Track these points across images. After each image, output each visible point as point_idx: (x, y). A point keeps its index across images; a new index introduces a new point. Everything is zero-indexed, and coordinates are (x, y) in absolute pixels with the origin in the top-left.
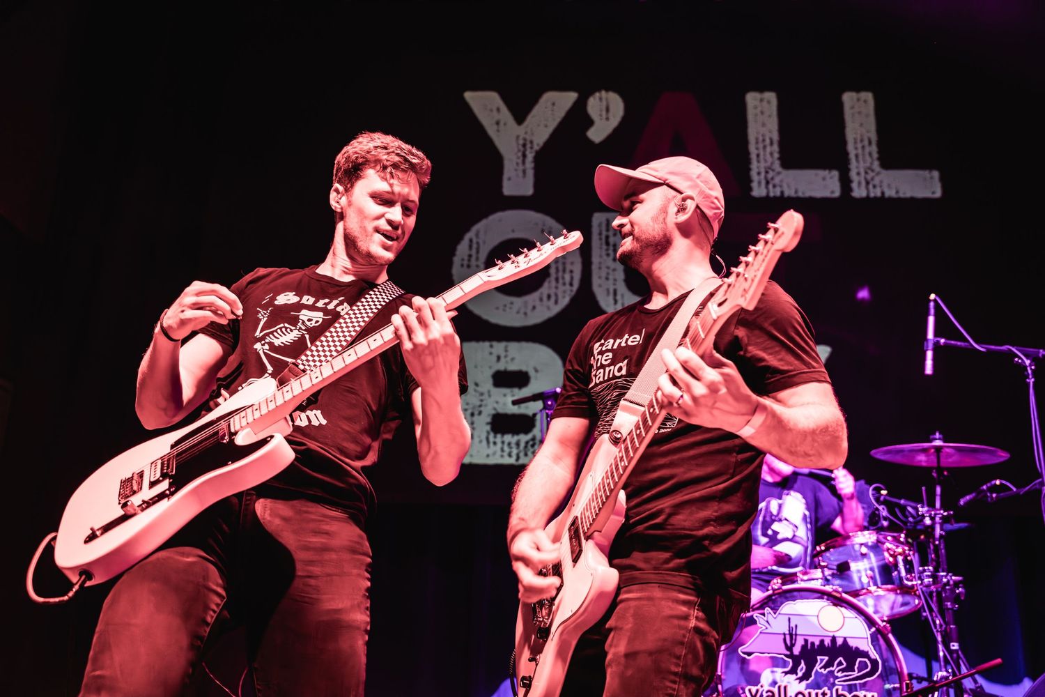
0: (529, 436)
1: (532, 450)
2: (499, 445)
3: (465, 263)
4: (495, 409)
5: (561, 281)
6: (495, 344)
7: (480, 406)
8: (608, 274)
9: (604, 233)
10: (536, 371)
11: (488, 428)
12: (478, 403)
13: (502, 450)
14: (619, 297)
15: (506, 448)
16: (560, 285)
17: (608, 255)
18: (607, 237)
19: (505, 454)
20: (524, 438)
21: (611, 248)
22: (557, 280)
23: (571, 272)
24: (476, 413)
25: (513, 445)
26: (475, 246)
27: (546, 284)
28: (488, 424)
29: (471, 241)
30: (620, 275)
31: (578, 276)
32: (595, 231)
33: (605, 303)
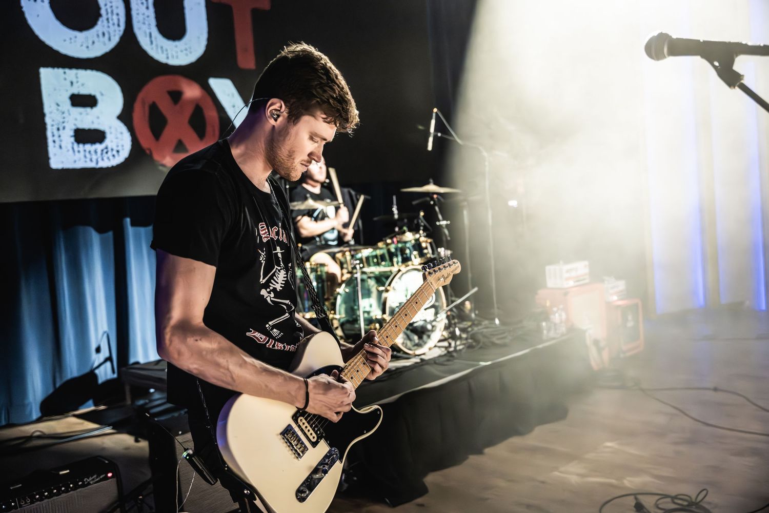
2: (82, 153)
4: (75, 125)
6: (67, 70)
7: (63, 122)
8: (144, 19)
10: (102, 95)
11: (73, 139)
12: (62, 120)
13: (85, 157)
14: (153, 39)
15: (88, 155)
17: (142, 4)
19: (88, 160)
20: (99, 147)
22: (108, 19)
23: (118, 14)
25: (93, 152)
27: (99, 23)
28: (72, 136)
30: (153, 22)
31: (123, 18)
33: (145, 44)
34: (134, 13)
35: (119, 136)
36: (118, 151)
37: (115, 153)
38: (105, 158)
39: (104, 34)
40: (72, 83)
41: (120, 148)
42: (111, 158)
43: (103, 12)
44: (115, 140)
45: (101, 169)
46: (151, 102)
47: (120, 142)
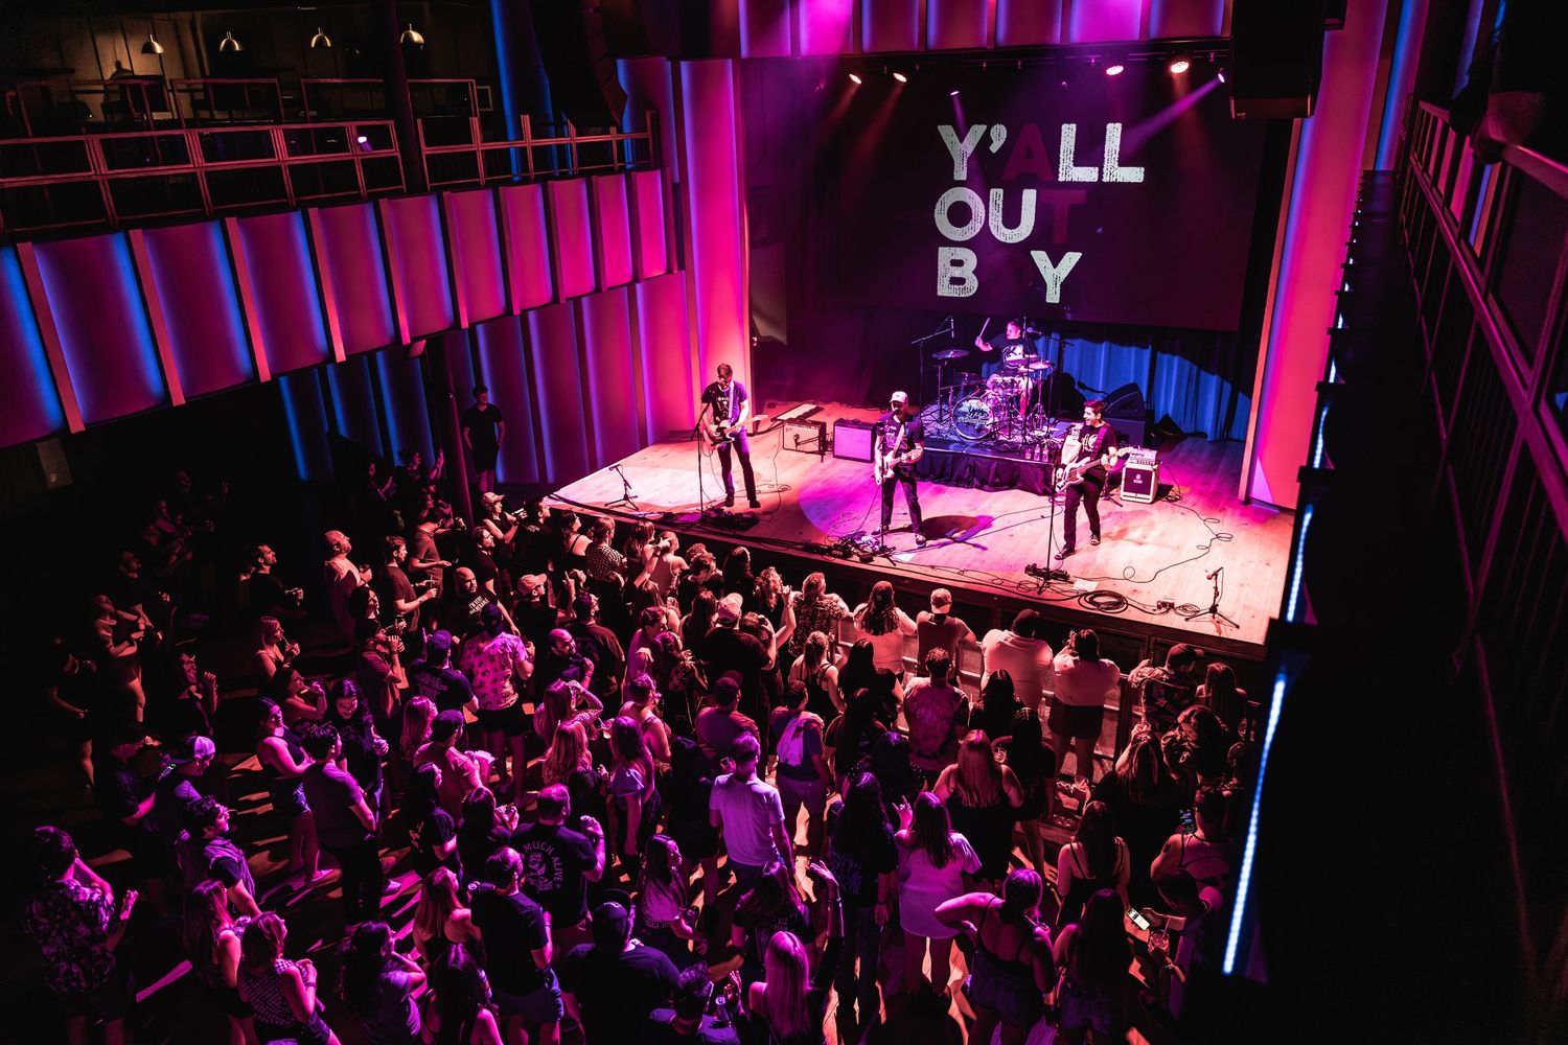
0: (964, 286)
1: (964, 291)
2: (953, 289)
3: (940, 212)
4: (951, 275)
5: (977, 221)
6: (951, 248)
7: (946, 274)
8: (995, 218)
9: (995, 199)
10: (967, 260)
11: (949, 282)
14: (999, 229)
15: (955, 290)
16: (976, 223)
17: (996, 209)
18: (996, 201)
19: (955, 293)
21: (998, 206)
23: (981, 218)
24: (944, 277)
25: (958, 289)
26: (943, 204)
27: (971, 222)
29: (941, 202)
30: (1000, 219)
31: (983, 218)
32: (991, 197)
33: (994, 232)
34: (990, 215)
35: (972, 282)
36: (971, 290)
37: (969, 290)
38: (964, 293)
39: (972, 228)
40: (952, 254)
41: (972, 288)
42: (967, 292)
43: (973, 216)
44: (970, 284)
45: (961, 298)
47: (972, 284)
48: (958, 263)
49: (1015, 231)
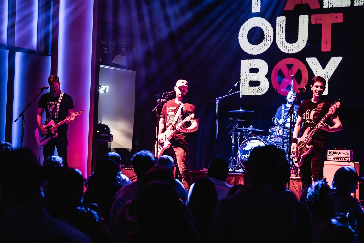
0: (259, 87)
1: (259, 91)
2: (251, 90)
3: (242, 35)
4: (250, 79)
5: (267, 39)
6: (250, 60)
8: (281, 36)
9: (280, 23)
10: (261, 68)
11: (248, 85)
12: (246, 78)
14: (283, 44)
15: (253, 91)
16: (267, 41)
17: (281, 30)
18: (281, 24)
19: (253, 92)
20: (257, 87)
21: (282, 28)
23: (270, 36)
24: (245, 81)
26: (244, 30)
27: (263, 41)
28: (248, 84)
29: (243, 28)
30: (284, 37)
31: (272, 38)
32: (277, 23)
33: (279, 46)
34: (277, 35)
35: (265, 83)
36: (264, 89)
37: (263, 90)
38: (259, 92)
39: (264, 45)
40: (251, 64)
41: (265, 88)
42: (261, 92)
43: (265, 37)
44: (263, 85)
45: (257, 96)
46: (279, 70)
47: (265, 85)
48: (254, 71)
49: (294, 45)
